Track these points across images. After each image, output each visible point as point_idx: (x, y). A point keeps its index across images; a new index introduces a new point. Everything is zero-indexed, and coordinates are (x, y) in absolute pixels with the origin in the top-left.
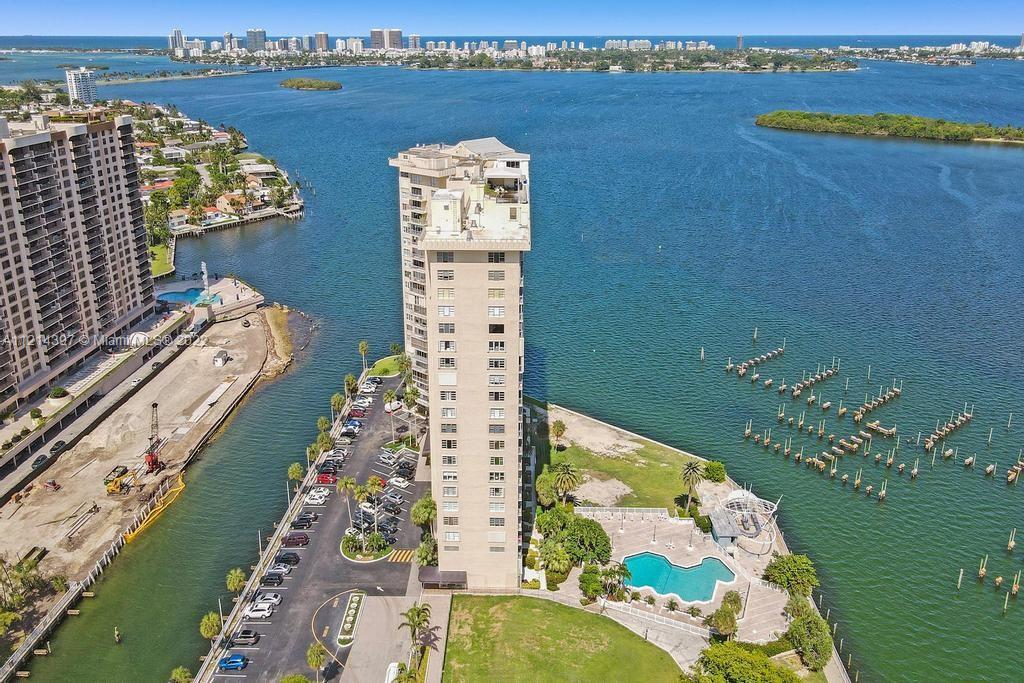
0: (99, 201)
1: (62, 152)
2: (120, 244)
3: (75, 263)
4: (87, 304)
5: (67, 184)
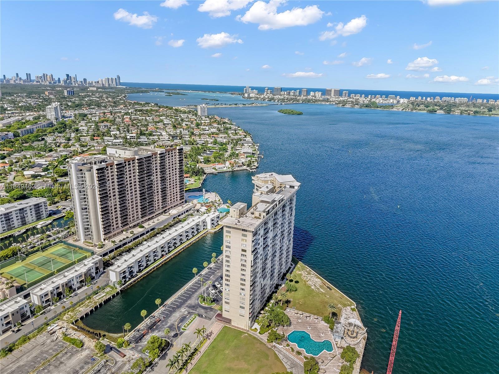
1: (156, 158)
4: (158, 200)
5: (156, 166)
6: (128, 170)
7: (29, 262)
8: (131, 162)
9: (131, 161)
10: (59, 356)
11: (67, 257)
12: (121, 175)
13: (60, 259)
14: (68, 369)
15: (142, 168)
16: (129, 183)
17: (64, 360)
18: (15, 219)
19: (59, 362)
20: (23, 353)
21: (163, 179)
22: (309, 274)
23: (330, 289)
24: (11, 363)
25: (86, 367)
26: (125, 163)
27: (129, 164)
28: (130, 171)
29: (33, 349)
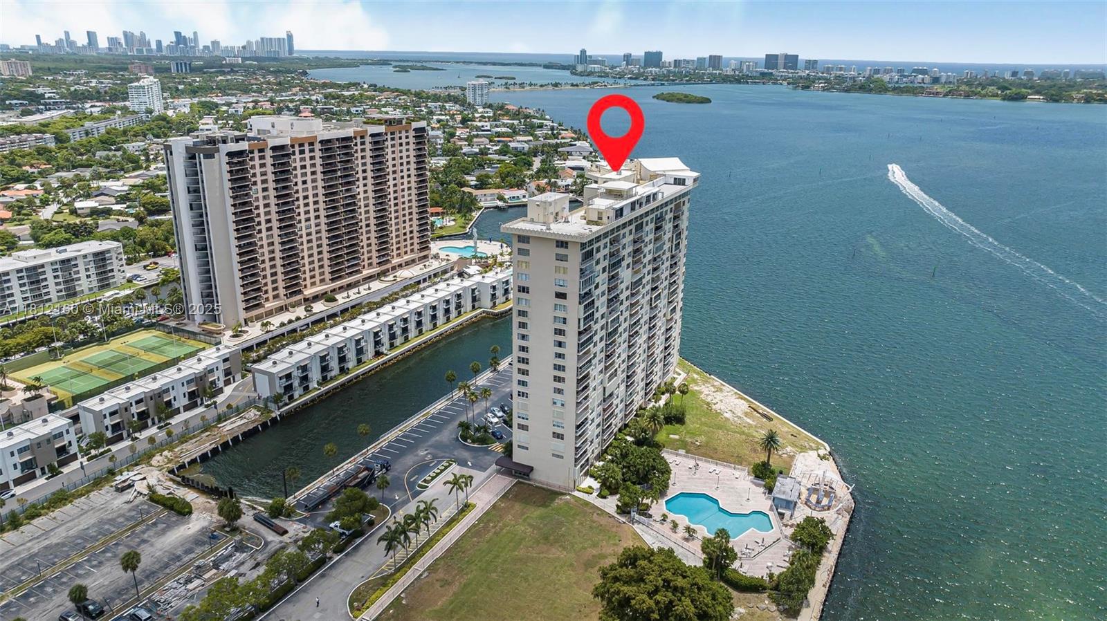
0: (390, 177)
1: (362, 143)
4: (369, 245)
5: (364, 164)
6: (298, 164)
7: (78, 360)
8: (307, 148)
9: (306, 145)
10: (139, 529)
11: (162, 353)
12: (283, 174)
13: (148, 355)
14: (158, 554)
15: (330, 164)
16: (301, 195)
17: (149, 536)
18: (51, 282)
19: (138, 540)
20: (60, 522)
21: (380, 195)
22: (719, 390)
23: (770, 419)
24: (30, 540)
25: (199, 550)
26: (293, 146)
27: (302, 152)
28: (304, 167)
29: (81, 515)
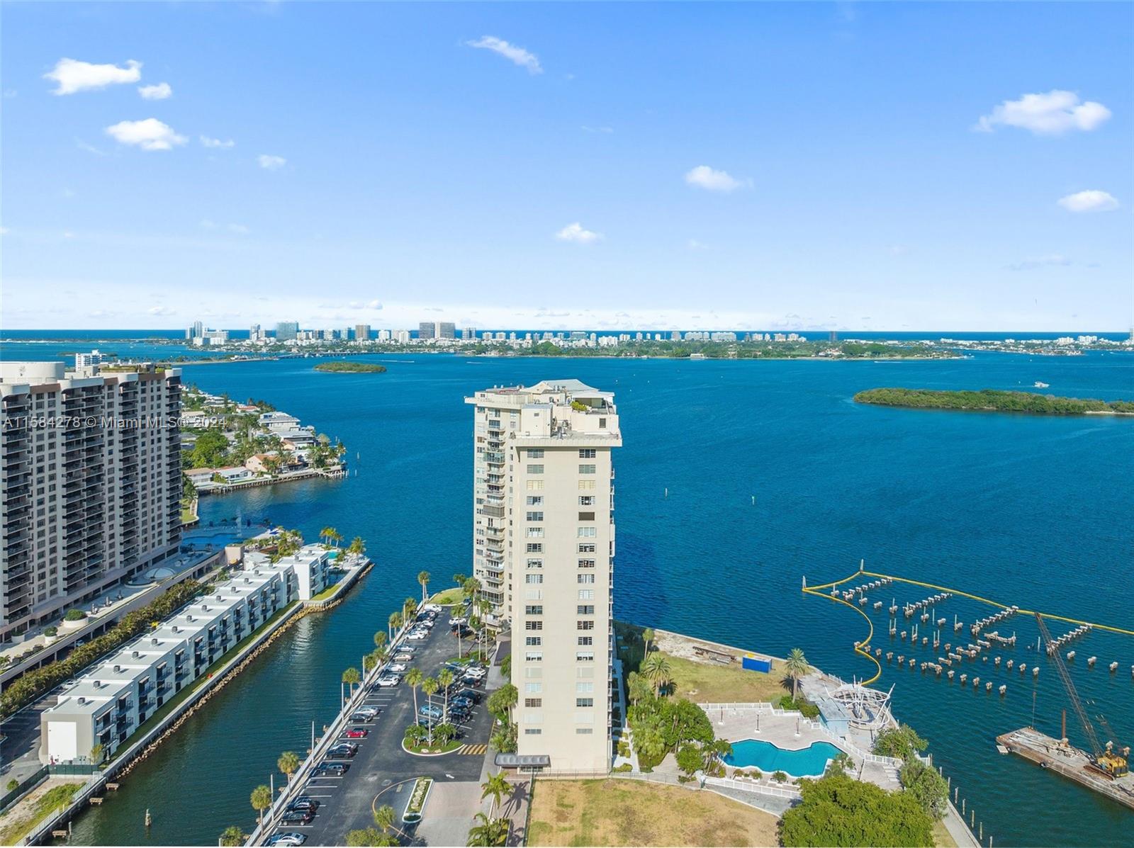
0: (139, 442)
1: (111, 396)
2: (153, 483)
3: (107, 496)
4: (112, 536)
8: (46, 400)
9: (46, 396)
12: (15, 436)
26: (29, 397)
27: (40, 405)
